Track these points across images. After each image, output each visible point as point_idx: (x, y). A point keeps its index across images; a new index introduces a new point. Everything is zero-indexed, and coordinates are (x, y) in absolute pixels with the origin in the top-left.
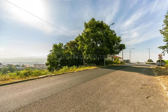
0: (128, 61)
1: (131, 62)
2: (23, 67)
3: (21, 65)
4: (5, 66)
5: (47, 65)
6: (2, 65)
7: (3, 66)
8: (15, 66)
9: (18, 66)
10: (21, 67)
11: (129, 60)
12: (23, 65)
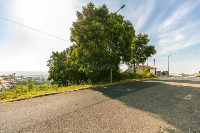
0: (165, 74)
1: (170, 75)
2: (42, 80)
3: (41, 78)
4: (26, 79)
5: (49, 79)
6: (22, 78)
7: (24, 79)
8: (35, 79)
9: (38, 79)
10: (41, 81)
11: (167, 72)
12: (43, 78)
